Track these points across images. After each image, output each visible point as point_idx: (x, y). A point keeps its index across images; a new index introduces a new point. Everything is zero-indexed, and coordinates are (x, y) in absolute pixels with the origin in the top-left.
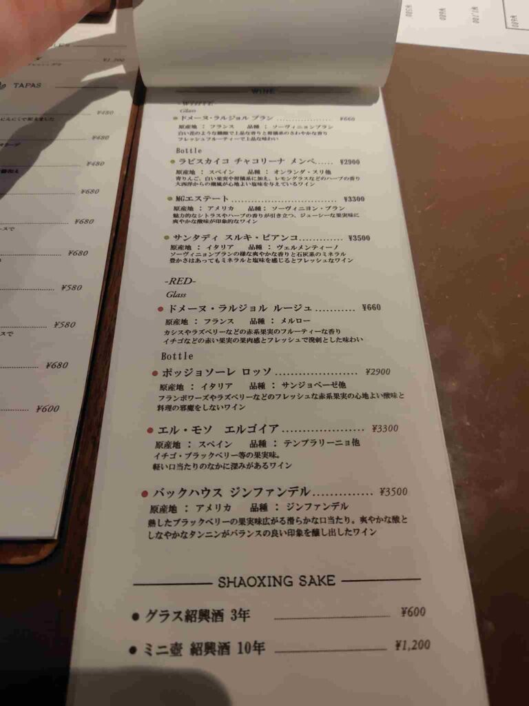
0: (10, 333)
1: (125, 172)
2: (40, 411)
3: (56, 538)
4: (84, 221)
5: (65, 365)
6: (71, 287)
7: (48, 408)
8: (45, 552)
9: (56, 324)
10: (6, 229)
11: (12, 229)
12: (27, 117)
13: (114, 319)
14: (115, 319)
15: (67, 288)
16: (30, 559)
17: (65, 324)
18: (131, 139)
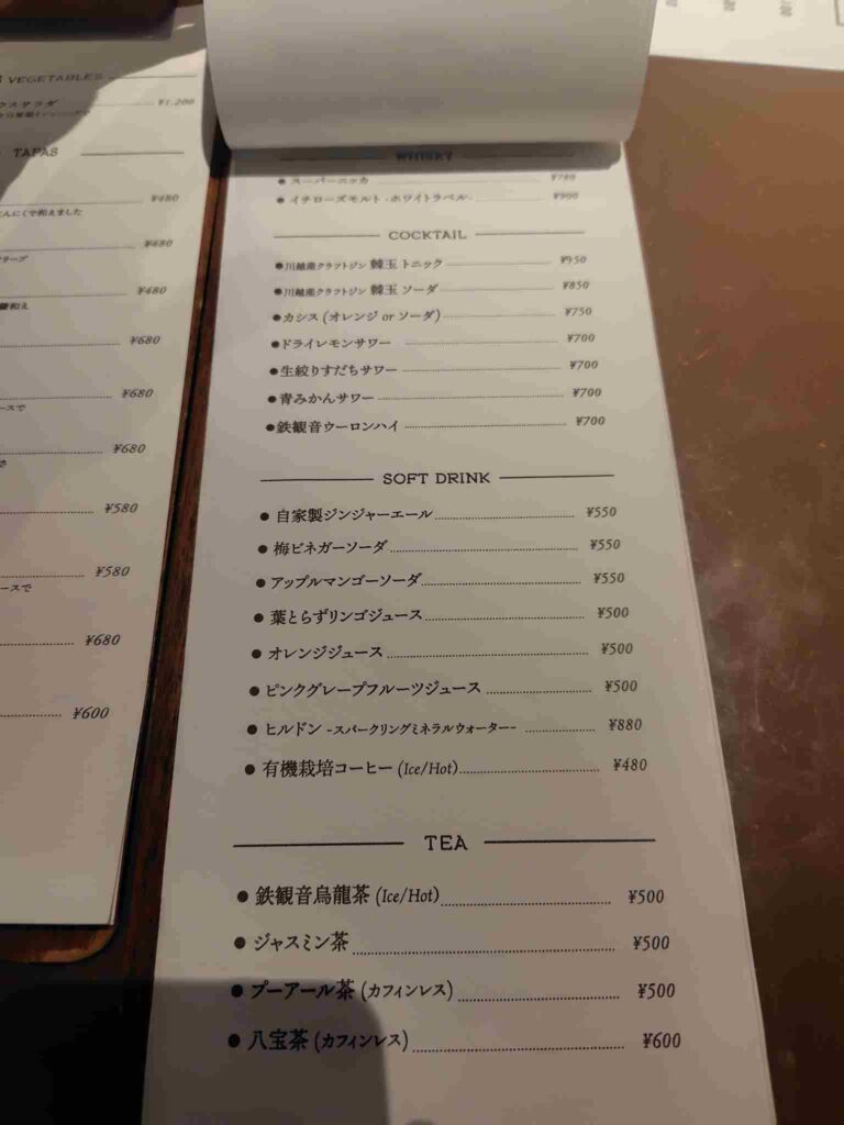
0: (27, 586)
1: (201, 305)
2: (79, 716)
3: (112, 923)
4: (137, 392)
5: (116, 640)
6: (121, 507)
7: (90, 711)
8: (97, 944)
9: (99, 571)
10: (11, 407)
11: (21, 407)
12: (37, 208)
13: (190, 560)
14: (192, 559)
15: (114, 509)
16: (75, 954)
17: (112, 570)
18: (208, 247)
